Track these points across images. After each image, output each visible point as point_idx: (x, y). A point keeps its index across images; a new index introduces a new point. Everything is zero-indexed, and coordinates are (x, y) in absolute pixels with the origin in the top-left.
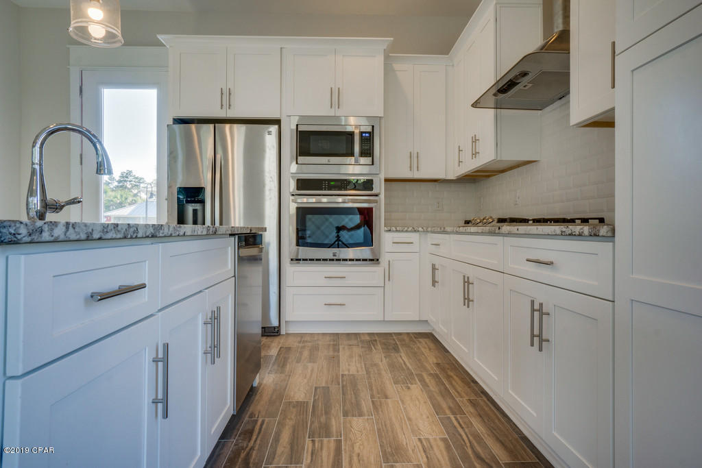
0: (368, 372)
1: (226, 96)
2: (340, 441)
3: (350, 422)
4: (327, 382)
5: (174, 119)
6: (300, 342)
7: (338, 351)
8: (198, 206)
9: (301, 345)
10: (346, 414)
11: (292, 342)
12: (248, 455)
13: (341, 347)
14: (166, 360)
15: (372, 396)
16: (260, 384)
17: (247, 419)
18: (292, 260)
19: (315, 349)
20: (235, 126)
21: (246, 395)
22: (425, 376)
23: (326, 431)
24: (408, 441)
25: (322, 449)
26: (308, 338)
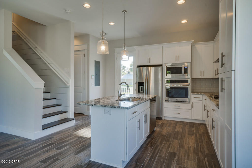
0: (182, 131)
1: (149, 60)
2: (171, 143)
3: (174, 141)
4: (171, 132)
5: (137, 66)
6: (167, 122)
7: (176, 125)
8: (142, 87)
9: (167, 123)
10: (174, 139)
11: (165, 122)
12: (152, 142)
13: (177, 124)
14: (139, 122)
15: (181, 136)
16: (156, 130)
17: (152, 136)
18: (165, 101)
19: (171, 124)
20: (152, 67)
21: (152, 131)
22: (197, 134)
23: (168, 141)
24: (186, 146)
25: (166, 143)
26: (169, 121)
